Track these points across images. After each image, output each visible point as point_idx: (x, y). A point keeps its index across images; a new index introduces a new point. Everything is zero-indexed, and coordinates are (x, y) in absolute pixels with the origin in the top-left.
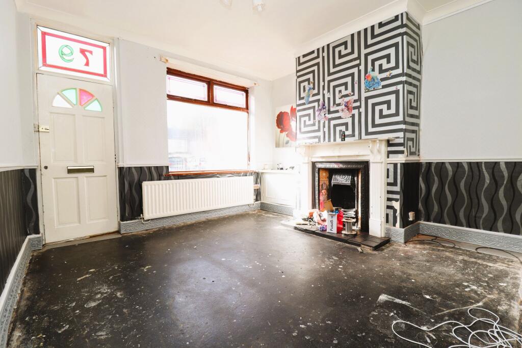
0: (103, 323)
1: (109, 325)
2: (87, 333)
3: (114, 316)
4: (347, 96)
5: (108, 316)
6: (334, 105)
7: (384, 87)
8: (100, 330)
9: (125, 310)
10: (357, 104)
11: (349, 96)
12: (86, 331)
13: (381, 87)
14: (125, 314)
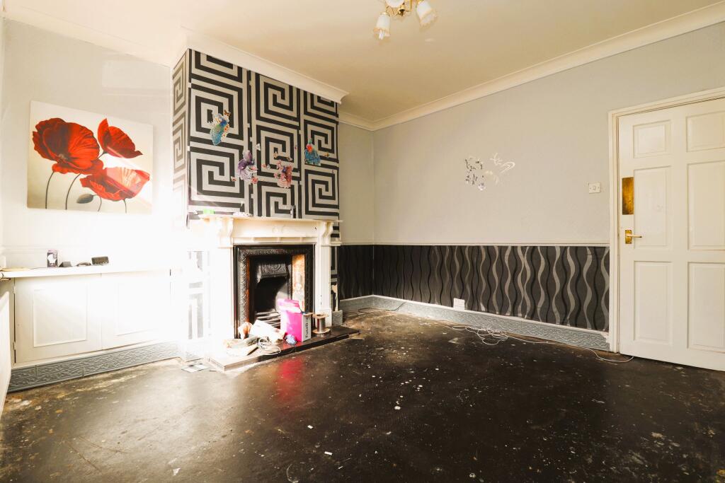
0: (628, 468)
1: (622, 460)
2: (654, 473)
3: (609, 464)
4: (284, 159)
5: (616, 471)
6: (267, 165)
7: (323, 166)
8: (635, 464)
9: (590, 460)
10: (297, 174)
11: (287, 161)
12: (653, 475)
13: (320, 165)
14: (593, 457)
